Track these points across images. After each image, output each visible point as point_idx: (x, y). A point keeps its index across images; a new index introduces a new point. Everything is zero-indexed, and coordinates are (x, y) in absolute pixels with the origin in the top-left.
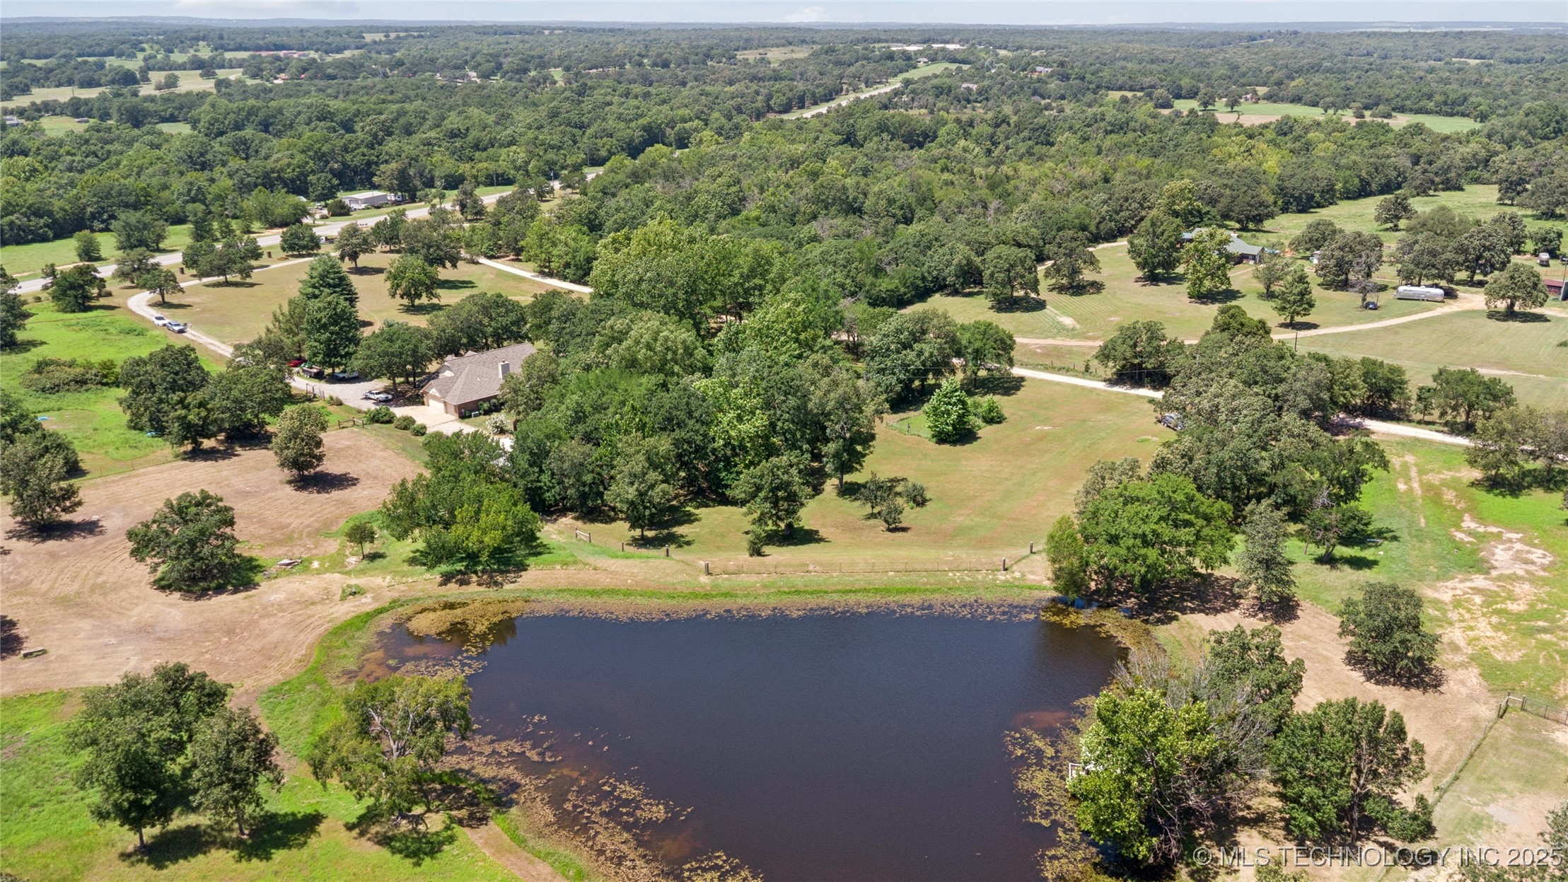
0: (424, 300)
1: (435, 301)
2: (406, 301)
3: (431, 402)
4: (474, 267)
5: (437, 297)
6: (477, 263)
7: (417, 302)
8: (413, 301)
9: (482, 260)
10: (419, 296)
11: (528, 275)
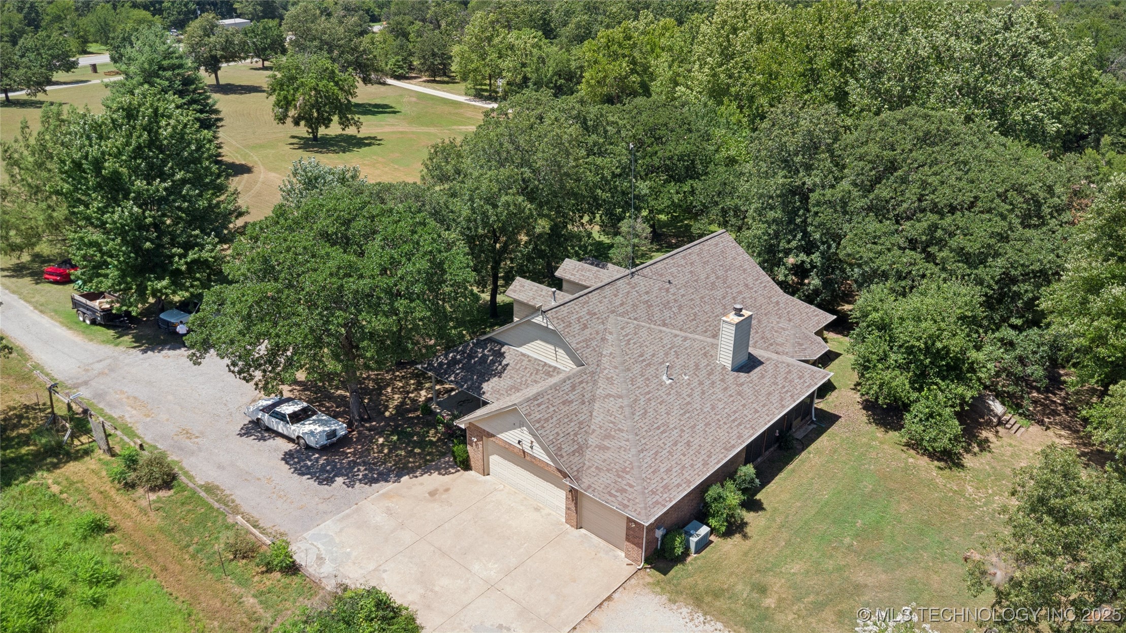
0: (334, 129)
1: (351, 131)
2: (303, 130)
3: (496, 461)
4: (382, 88)
5: (358, 124)
6: (384, 84)
7: (322, 131)
8: (315, 131)
9: (390, 81)
10: (327, 122)
11: (462, 99)
